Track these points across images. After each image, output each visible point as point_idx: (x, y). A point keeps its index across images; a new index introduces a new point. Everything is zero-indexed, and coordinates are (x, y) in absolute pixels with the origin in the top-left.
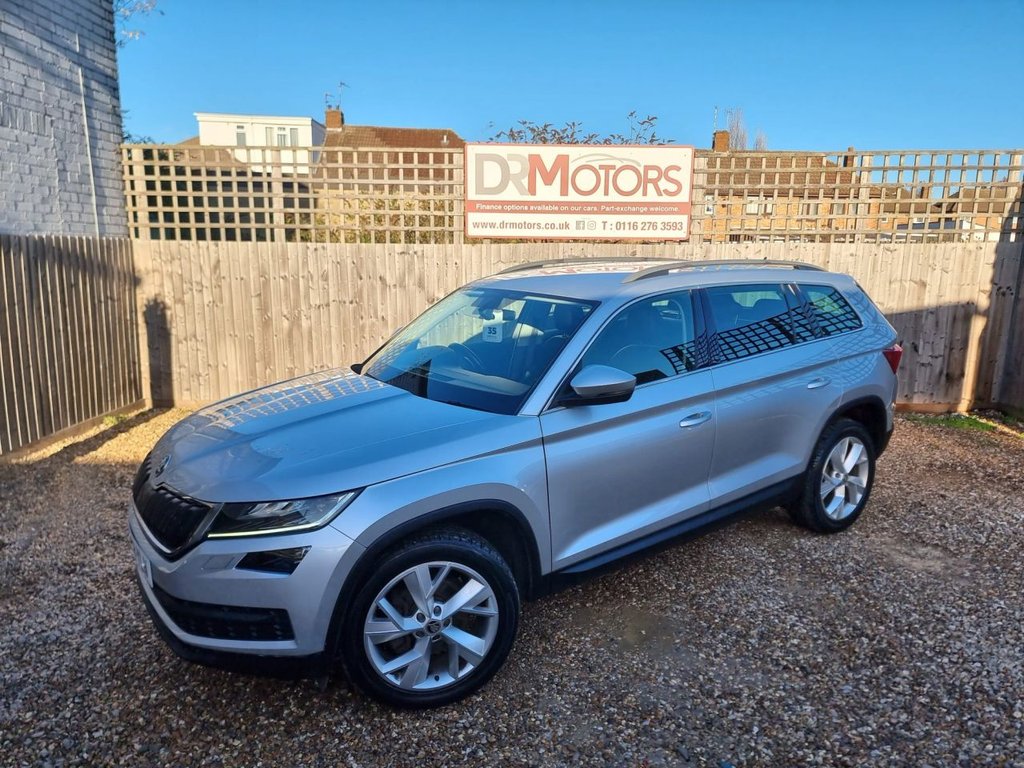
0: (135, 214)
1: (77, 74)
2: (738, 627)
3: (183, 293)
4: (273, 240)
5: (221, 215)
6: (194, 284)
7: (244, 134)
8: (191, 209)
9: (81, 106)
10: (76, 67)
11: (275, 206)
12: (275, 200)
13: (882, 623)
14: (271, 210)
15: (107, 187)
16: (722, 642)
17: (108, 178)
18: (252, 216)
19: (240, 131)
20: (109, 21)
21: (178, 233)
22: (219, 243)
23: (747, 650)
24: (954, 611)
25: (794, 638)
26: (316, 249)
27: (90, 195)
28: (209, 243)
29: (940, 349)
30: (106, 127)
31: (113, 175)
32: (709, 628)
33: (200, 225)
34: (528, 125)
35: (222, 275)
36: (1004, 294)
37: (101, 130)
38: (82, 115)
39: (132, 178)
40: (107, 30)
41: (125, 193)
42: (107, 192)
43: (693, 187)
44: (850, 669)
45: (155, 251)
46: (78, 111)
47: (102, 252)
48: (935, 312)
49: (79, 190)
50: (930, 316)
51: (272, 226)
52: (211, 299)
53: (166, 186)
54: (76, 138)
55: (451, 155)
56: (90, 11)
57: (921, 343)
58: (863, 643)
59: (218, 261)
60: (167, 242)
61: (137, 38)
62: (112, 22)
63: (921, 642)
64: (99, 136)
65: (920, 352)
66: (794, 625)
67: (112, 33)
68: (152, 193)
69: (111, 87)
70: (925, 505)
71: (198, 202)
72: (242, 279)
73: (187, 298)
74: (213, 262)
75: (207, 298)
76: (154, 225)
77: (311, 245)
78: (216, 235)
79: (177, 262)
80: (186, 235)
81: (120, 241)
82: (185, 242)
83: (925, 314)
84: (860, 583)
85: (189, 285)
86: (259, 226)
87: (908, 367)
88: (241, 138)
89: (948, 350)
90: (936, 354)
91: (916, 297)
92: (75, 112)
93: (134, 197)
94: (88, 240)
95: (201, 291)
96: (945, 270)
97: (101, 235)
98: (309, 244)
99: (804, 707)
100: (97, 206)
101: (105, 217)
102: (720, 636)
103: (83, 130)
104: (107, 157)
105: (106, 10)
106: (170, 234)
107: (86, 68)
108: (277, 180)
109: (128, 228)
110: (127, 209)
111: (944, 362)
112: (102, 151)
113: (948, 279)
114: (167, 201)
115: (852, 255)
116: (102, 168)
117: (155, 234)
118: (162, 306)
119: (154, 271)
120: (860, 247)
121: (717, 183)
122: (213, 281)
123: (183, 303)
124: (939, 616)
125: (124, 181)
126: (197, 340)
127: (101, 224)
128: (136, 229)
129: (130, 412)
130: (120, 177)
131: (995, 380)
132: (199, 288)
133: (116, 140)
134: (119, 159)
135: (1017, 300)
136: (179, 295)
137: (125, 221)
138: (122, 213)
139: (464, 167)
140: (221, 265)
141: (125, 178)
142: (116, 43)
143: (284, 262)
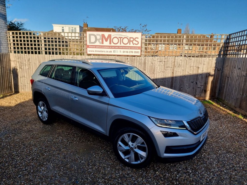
0: (10, 47)
3: (21, 66)
4: (42, 54)
5: (30, 48)
6: (24, 64)
7: (64, 29)
8: (23, 46)
11: (42, 46)
12: (42, 44)
14: (41, 47)
17: (3, 39)
18: (37, 48)
19: (63, 28)
21: (20, 52)
22: (29, 54)
26: (52, 56)
28: (27, 54)
29: (203, 84)
30: (3, 27)
31: (5, 38)
33: (25, 50)
34: (116, 27)
35: (30, 62)
36: (219, 70)
37: (1, 28)
39: (10, 39)
41: (8, 42)
42: (3, 42)
43: (142, 43)
45: (15, 56)
48: (201, 75)
50: (200, 76)
51: (42, 51)
52: (28, 68)
53: (17, 41)
55: (83, 34)
57: (198, 82)
59: (29, 59)
60: (18, 54)
62: (5, 2)
65: (198, 84)
67: (5, 5)
68: (14, 43)
69: (4, 18)
71: (25, 45)
72: (35, 63)
73: (22, 67)
74: (28, 59)
75: (27, 67)
76: (15, 50)
78: (29, 53)
79: (20, 59)
80: (22, 52)
81: (6, 54)
82: (22, 54)
83: (199, 75)
85: (23, 64)
86: (39, 50)
87: (195, 88)
88: (63, 30)
89: (205, 84)
90: (202, 85)
91: (197, 71)
93: (10, 44)
95: (25, 66)
96: (204, 64)
98: (50, 55)
101: (2, 48)
104: (3, 34)
106: (18, 52)
108: (43, 40)
109: (9, 51)
110: (8, 46)
111: (204, 87)
113: (205, 66)
114: (18, 44)
115: (181, 60)
116: (2, 36)
117: (15, 52)
118: (16, 69)
119: (15, 61)
120: (182, 58)
121: (148, 42)
122: (28, 64)
123: (22, 69)
126: (25, 77)
127: (1, 50)
128: (11, 51)
129: (8, 94)
130: (7, 39)
131: (217, 92)
132: (25, 65)
133: (6, 30)
134: (6, 34)
135: (222, 72)
136: (20, 67)
137: (8, 49)
138: (7, 47)
139: (86, 37)
140: (30, 60)
141: (8, 39)
142: (6, 7)
143: (44, 59)
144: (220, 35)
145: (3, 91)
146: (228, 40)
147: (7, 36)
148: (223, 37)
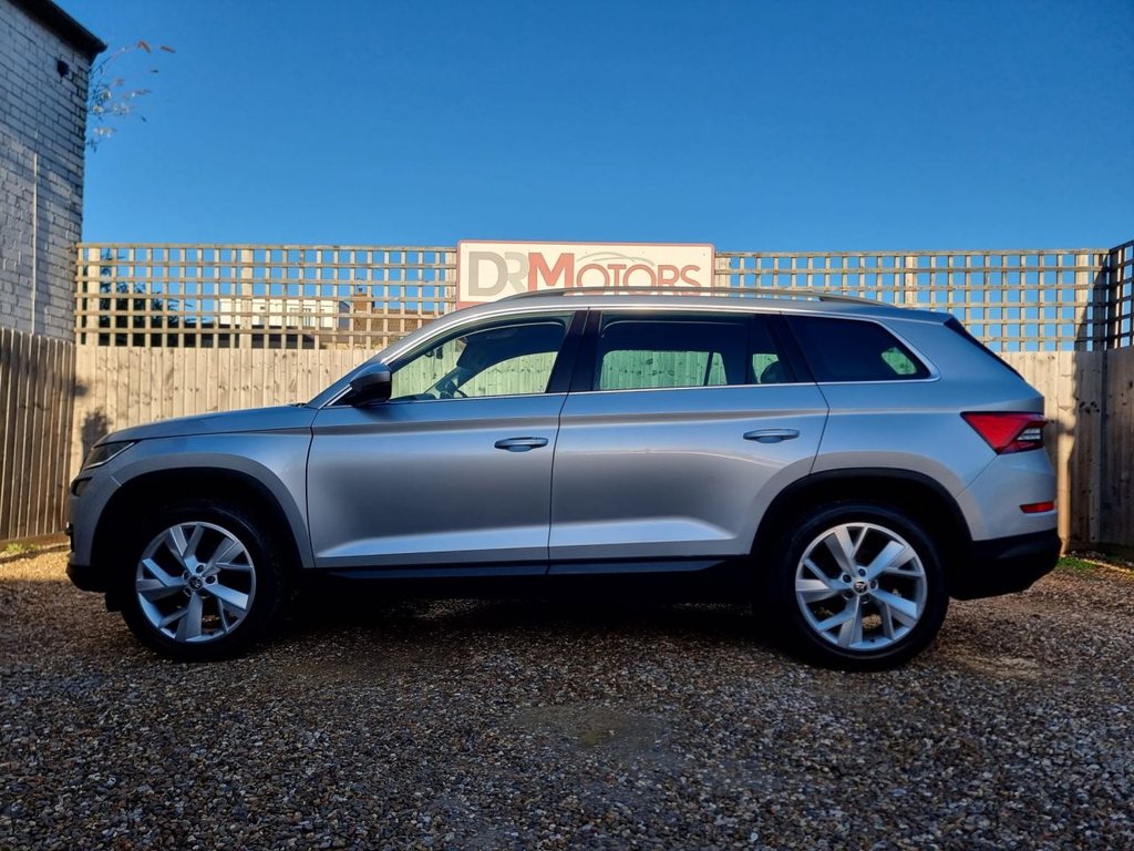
0: (84, 318)
1: (33, 160)
2: (747, 726)
3: (128, 407)
4: (237, 346)
5: (182, 319)
6: (142, 396)
8: (148, 313)
9: (32, 194)
10: (31, 152)
13: (953, 725)
15: (53, 285)
16: (722, 741)
17: (56, 276)
20: (79, 117)
21: (130, 339)
22: (176, 349)
23: (757, 750)
24: (1056, 712)
25: (825, 738)
26: (285, 356)
27: (31, 289)
28: (165, 348)
30: (62, 222)
31: (63, 273)
32: (705, 727)
33: (156, 331)
35: (175, 385)
36: (1088, 411)
37: (54, 223)
38: (31, 203)
39: (85, 279)
40: (75, 126)
41: (76, 295)
42: (53, 290)
44: (904, 770)
45: (101, 359)
46: (27, 196)
47: (34, 353)
49: (15, 280)
51: (238, 331)
52: (160, 413)
53: (122, 287)
54: (21, 225)
55: (442, 254)
56: (58, 103)
58: (925, 745)
59: (172, 370)
60: (116, 348)
61: (109, 136)
62: (84, 120)
63: (1009, 744)
64: (50, 230)
66: (827, 725)
67: (83, 130)
68: (105, 295)
69: (72, 183)
70: (1013, 623)
71: (157, 305)
72: (197, 390)
73: (133, 411)
74: (167, 369)
75: (156, 411)
76: (104, 330)
77: (280, 352)
78: (173, 342)
79: (125, 371)
80: (139, 340)
81: (60, 344)
82: (137, 349)
84: (923, 687)
85: (136, 398)
86: (224, 331)
92: (23, 199)
93: (85, 301)
94: (17, 335)
95: (149, 404)
97: (36, 334)
98: (277, 350)
99: (832, 812)
100: (36, 302)
101: (46, 317)
102: (720, 735)
103: (31, 220)
104: (57, 254)
105: (76, 106)
106: (121, 340)
107: (43, 157)
109: (75, 334)
110: (75, 312)
112: (51, 246)
114: (122, 304)
116: (50, 263)
117: (104, 340)
118: (103, 420)
119: (97, 382)
121: (742, 285)
122: (165, 394)
123: (127, 418)
124: (1036, 718)
125: (76, 283)
127: (40, 324)
128: (84, 335)
129: (46, 544)
130: (71, 278)
131: (1091, 515)
132: (148, 400)
133: (72, 238)
134: (72, 258)
135: (1105, 418)
136: (123, 408)
137: (70, 324)
138: (68, 316)
139: (456, 267)
140: (176, 374)
141: (77, 279)
142: (86, 141)
143: (247, 370)
144: (1071, 253)
145: (23, 525)
146: (1108, 274)
147: (73, 268)
148: (1084, 260)
